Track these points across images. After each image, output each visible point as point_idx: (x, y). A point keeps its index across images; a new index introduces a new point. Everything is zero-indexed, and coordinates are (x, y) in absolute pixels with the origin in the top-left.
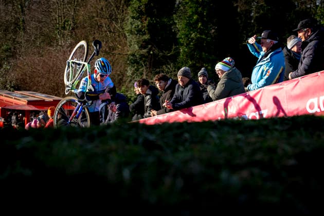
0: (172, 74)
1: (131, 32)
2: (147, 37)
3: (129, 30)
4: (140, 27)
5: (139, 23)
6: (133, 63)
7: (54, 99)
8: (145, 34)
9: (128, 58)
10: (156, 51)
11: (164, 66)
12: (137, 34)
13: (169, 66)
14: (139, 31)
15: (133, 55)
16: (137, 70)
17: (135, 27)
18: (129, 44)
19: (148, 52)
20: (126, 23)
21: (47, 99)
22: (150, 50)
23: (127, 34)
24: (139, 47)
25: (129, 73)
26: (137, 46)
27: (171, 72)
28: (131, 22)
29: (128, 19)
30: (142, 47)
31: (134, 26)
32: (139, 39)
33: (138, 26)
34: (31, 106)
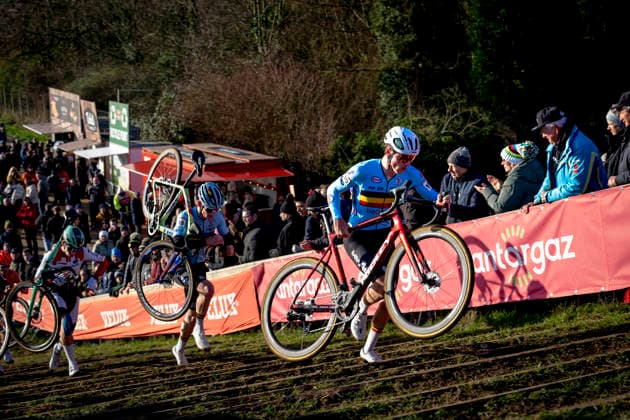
0: (457, 105)
1: (383, 29)
2: (411, 37)
3: (379, 26)
4: (399, 19)
5: (397, 13)
6: (390, 85)
7: (252, 158)
8: (408, 32)
9: (381, 76)
10: (429, 63)
11: (443, 91)
12: (394, 33)
13: (452, 90)
14: (398, 28)
15: (389, 70)
16: (397, 97)
17: (390, 21)
18: (380, 51)
19: (415, 65)
20: (375, 14)
21: (240, 160)
22: (418, 60)
23: (377, 34)
24: (399, 57)
25: (383, 102)
26: (394, 55)
27: (456, 100)
28: (383, 12)
29: (377, 6)
30: (403, 57)
31: (388, 19)
32: (397, 41)
33: (396, 17)
34: (212, 174)
